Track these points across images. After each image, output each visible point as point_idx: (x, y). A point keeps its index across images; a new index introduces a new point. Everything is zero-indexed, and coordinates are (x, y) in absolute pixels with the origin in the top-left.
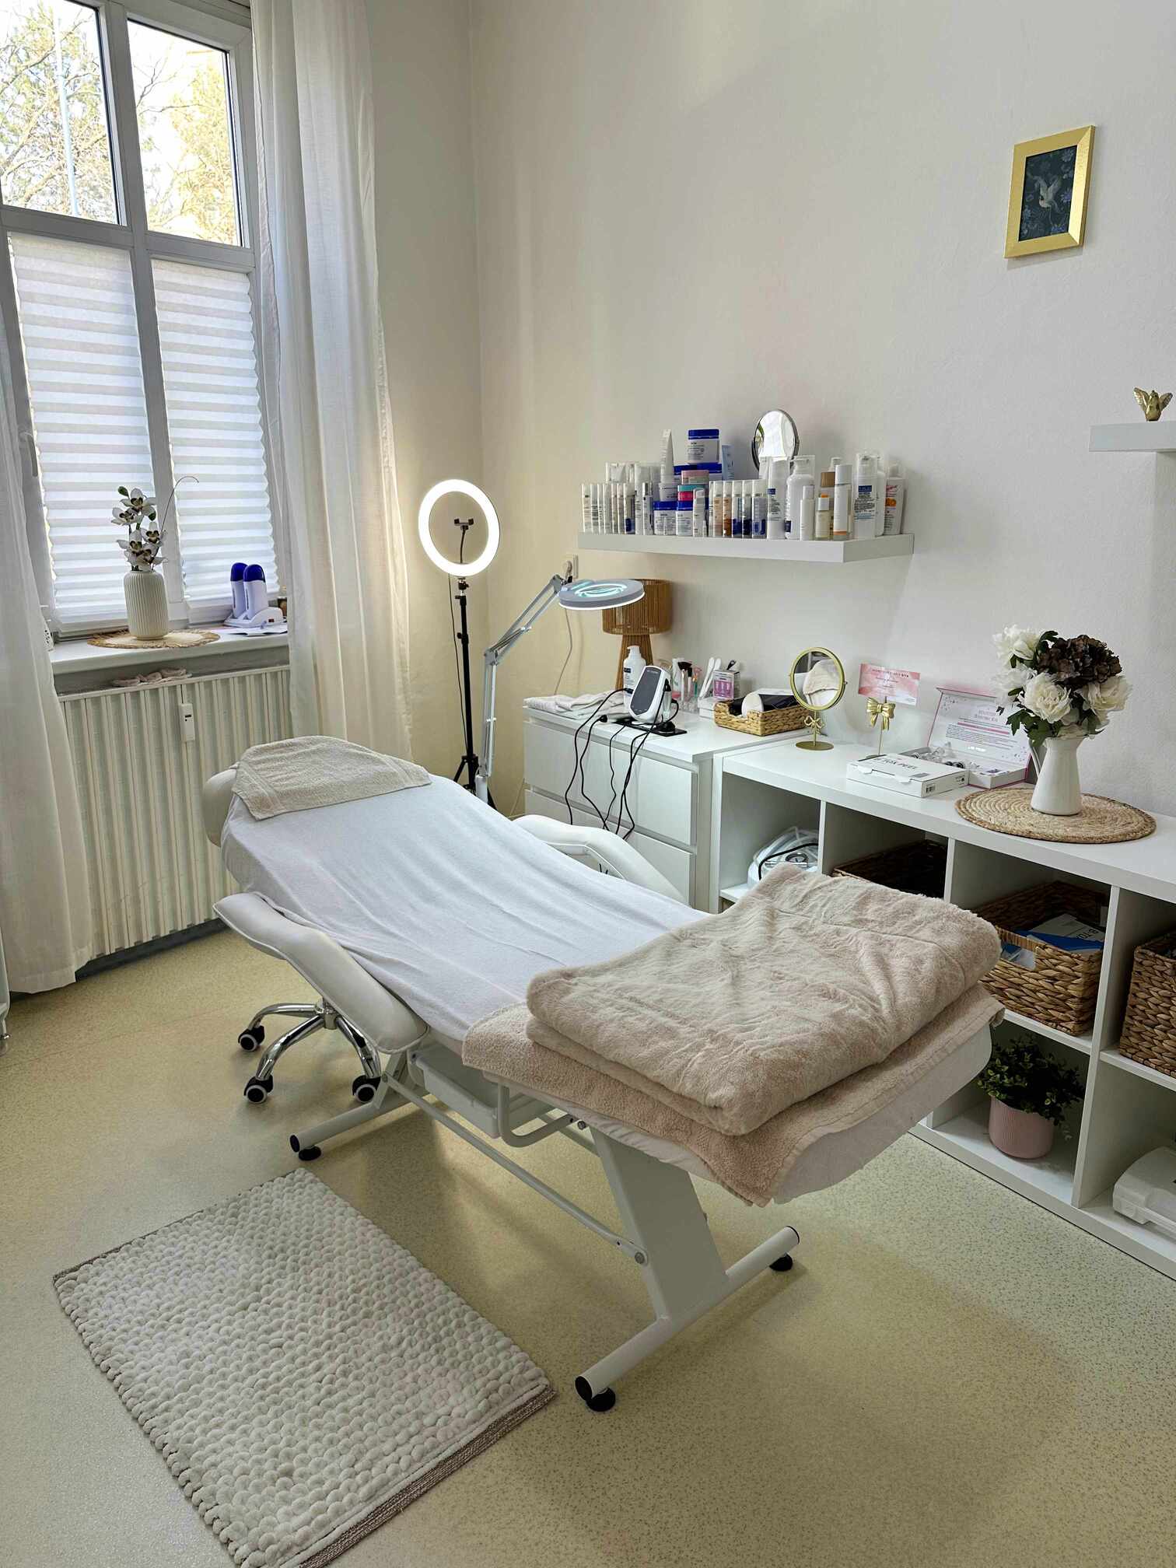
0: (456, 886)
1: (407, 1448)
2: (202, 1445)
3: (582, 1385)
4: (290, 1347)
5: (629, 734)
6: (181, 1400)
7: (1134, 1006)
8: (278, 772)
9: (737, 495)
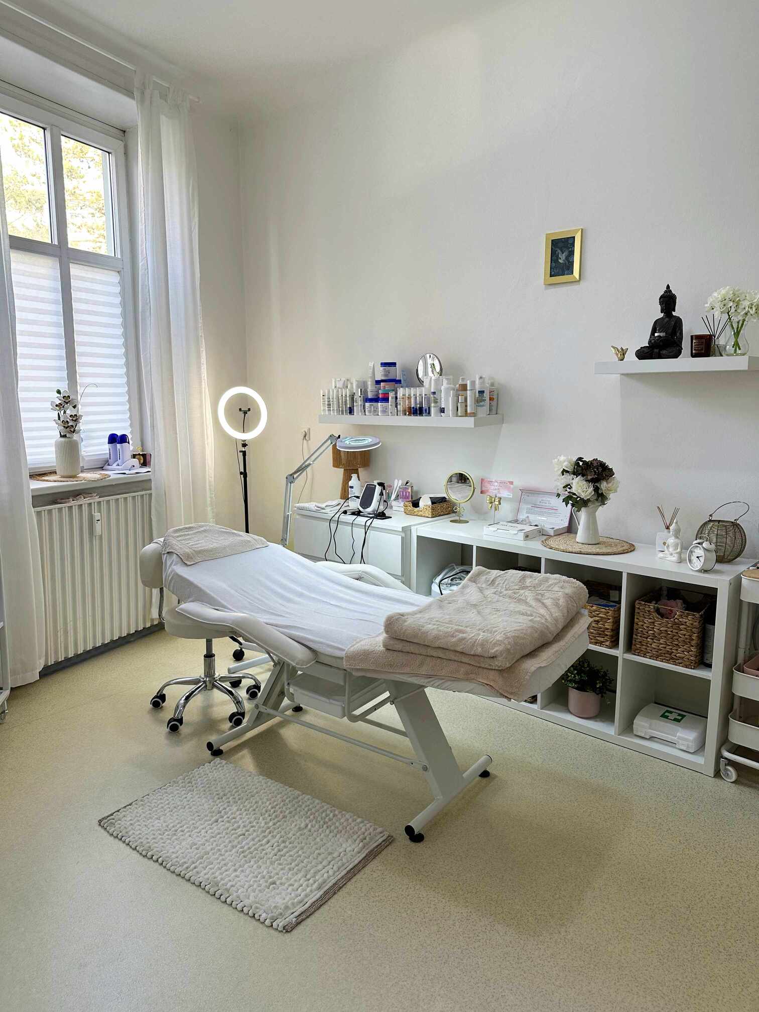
0: (301, 595)
1: (331, 866)
2: (222, 879)
3: (409, 830)
4: (249, 835)
5: (361, 520)
6: (201, 863)
7: (637, 630)
8: (189, 541)
9: (414, 395)
